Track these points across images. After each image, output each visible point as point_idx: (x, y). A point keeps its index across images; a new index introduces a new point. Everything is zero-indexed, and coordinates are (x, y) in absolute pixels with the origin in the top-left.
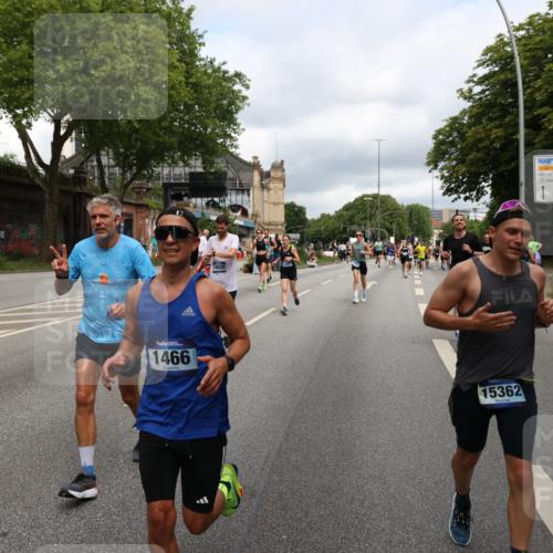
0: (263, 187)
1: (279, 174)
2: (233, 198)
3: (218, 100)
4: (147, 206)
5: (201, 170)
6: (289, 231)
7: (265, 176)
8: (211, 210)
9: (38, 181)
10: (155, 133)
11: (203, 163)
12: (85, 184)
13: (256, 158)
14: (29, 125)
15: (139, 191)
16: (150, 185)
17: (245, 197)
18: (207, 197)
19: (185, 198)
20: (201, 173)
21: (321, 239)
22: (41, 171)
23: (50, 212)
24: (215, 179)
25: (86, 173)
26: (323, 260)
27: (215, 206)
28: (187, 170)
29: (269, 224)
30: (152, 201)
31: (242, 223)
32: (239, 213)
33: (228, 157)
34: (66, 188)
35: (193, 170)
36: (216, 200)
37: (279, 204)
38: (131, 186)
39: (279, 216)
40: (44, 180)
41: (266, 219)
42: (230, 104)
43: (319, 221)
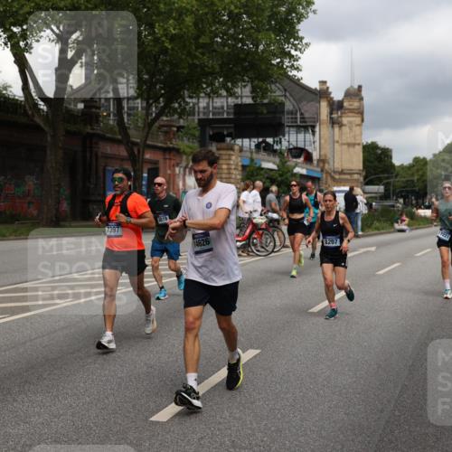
0: (333, 122)
1: (356, 104)
2: (292, 139)
3: (274, 6)
4: (177, 151)
5: (249, 101)
6: (368, 181)
7: (336, 107)
8: (263, 155)
9: (38, 120)
10: (189, 54)
11: (253, 90)
12: (97, 122)
13: (323, 83)
14: (28, 48)
15: (168, 131)
16: (182, 122)
17: (309, 136)
18: (257, 137)
19: (228, 139)
20: (249, 104)
21: (413, 192)
22: (42, 106)
23: (53, 159)
24: (268, 113)
25: (99, 108)
26: (416, 222)
27: (268, 149)
28: (231, 101)
29: (342, 172)
30: (184, 144)
31: (304, 172)
32: (302, 159)
33: (286, 82)
34: (72, 128)
35: (239, 101)
36: (270, 140)
37: (354, 145)
38: (157, 124)
39: (355, 161)
40: (46, 117)
41: (338, 166)
42: (289, 12)
43: (410, 167)
